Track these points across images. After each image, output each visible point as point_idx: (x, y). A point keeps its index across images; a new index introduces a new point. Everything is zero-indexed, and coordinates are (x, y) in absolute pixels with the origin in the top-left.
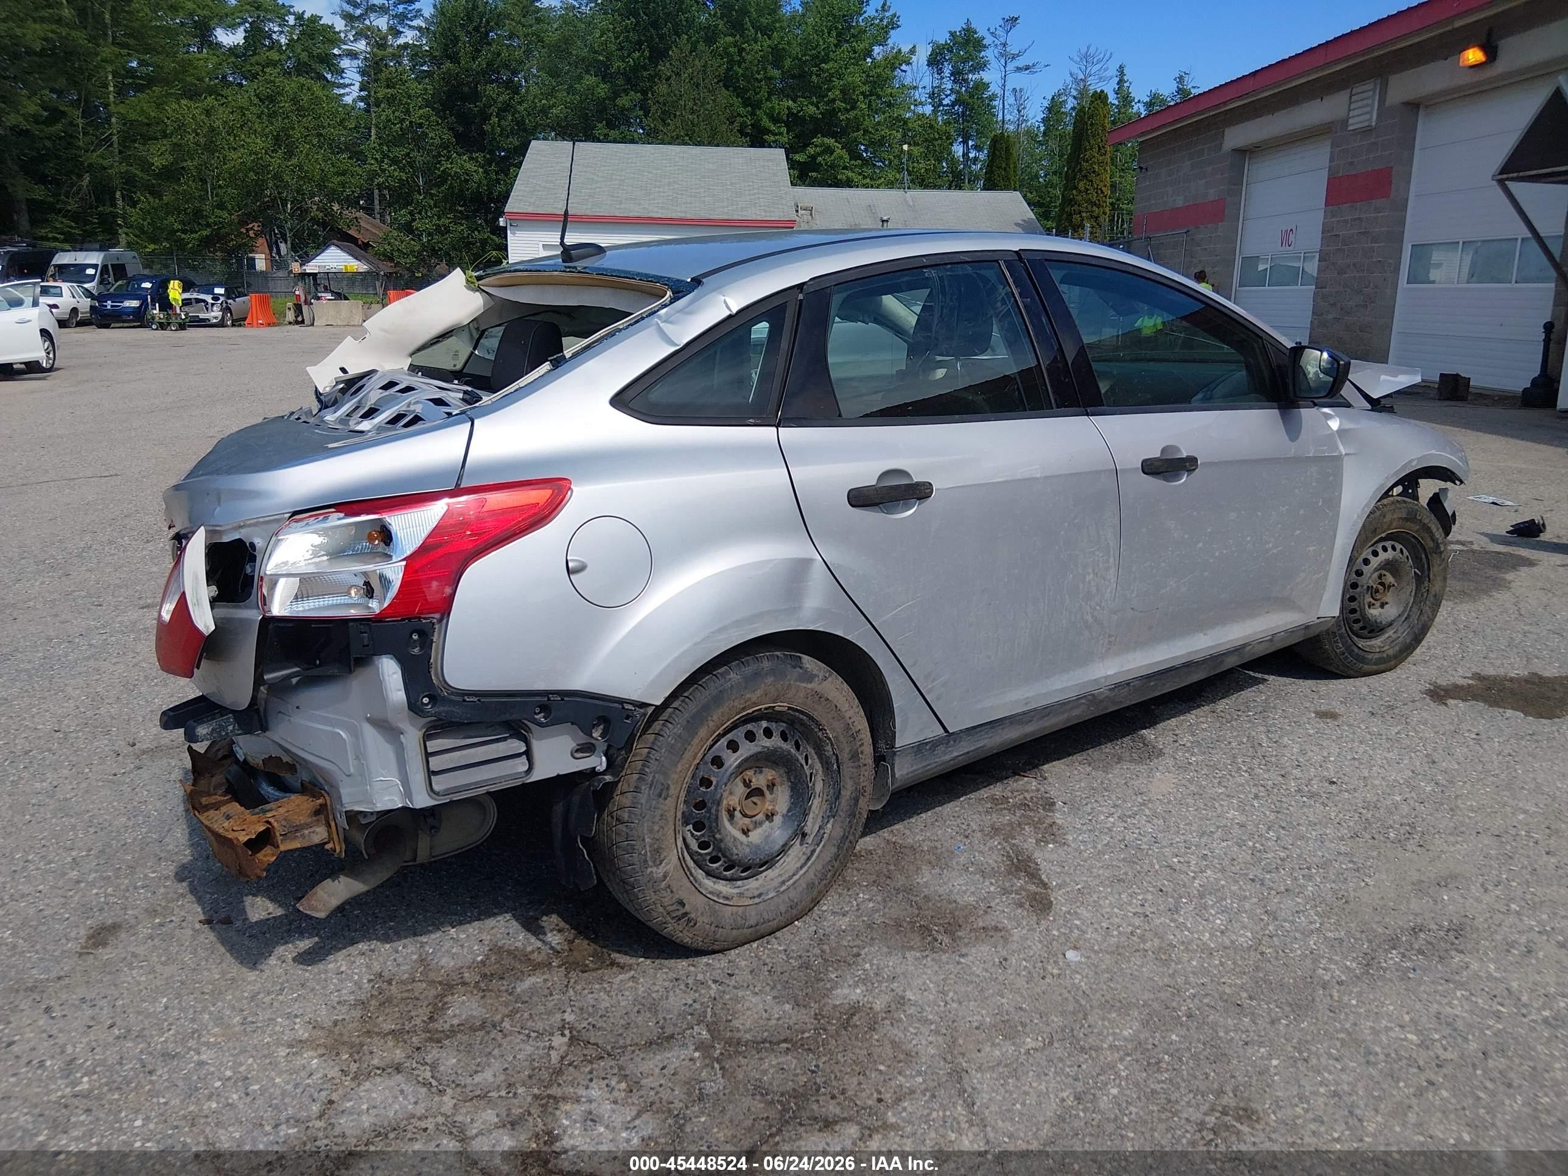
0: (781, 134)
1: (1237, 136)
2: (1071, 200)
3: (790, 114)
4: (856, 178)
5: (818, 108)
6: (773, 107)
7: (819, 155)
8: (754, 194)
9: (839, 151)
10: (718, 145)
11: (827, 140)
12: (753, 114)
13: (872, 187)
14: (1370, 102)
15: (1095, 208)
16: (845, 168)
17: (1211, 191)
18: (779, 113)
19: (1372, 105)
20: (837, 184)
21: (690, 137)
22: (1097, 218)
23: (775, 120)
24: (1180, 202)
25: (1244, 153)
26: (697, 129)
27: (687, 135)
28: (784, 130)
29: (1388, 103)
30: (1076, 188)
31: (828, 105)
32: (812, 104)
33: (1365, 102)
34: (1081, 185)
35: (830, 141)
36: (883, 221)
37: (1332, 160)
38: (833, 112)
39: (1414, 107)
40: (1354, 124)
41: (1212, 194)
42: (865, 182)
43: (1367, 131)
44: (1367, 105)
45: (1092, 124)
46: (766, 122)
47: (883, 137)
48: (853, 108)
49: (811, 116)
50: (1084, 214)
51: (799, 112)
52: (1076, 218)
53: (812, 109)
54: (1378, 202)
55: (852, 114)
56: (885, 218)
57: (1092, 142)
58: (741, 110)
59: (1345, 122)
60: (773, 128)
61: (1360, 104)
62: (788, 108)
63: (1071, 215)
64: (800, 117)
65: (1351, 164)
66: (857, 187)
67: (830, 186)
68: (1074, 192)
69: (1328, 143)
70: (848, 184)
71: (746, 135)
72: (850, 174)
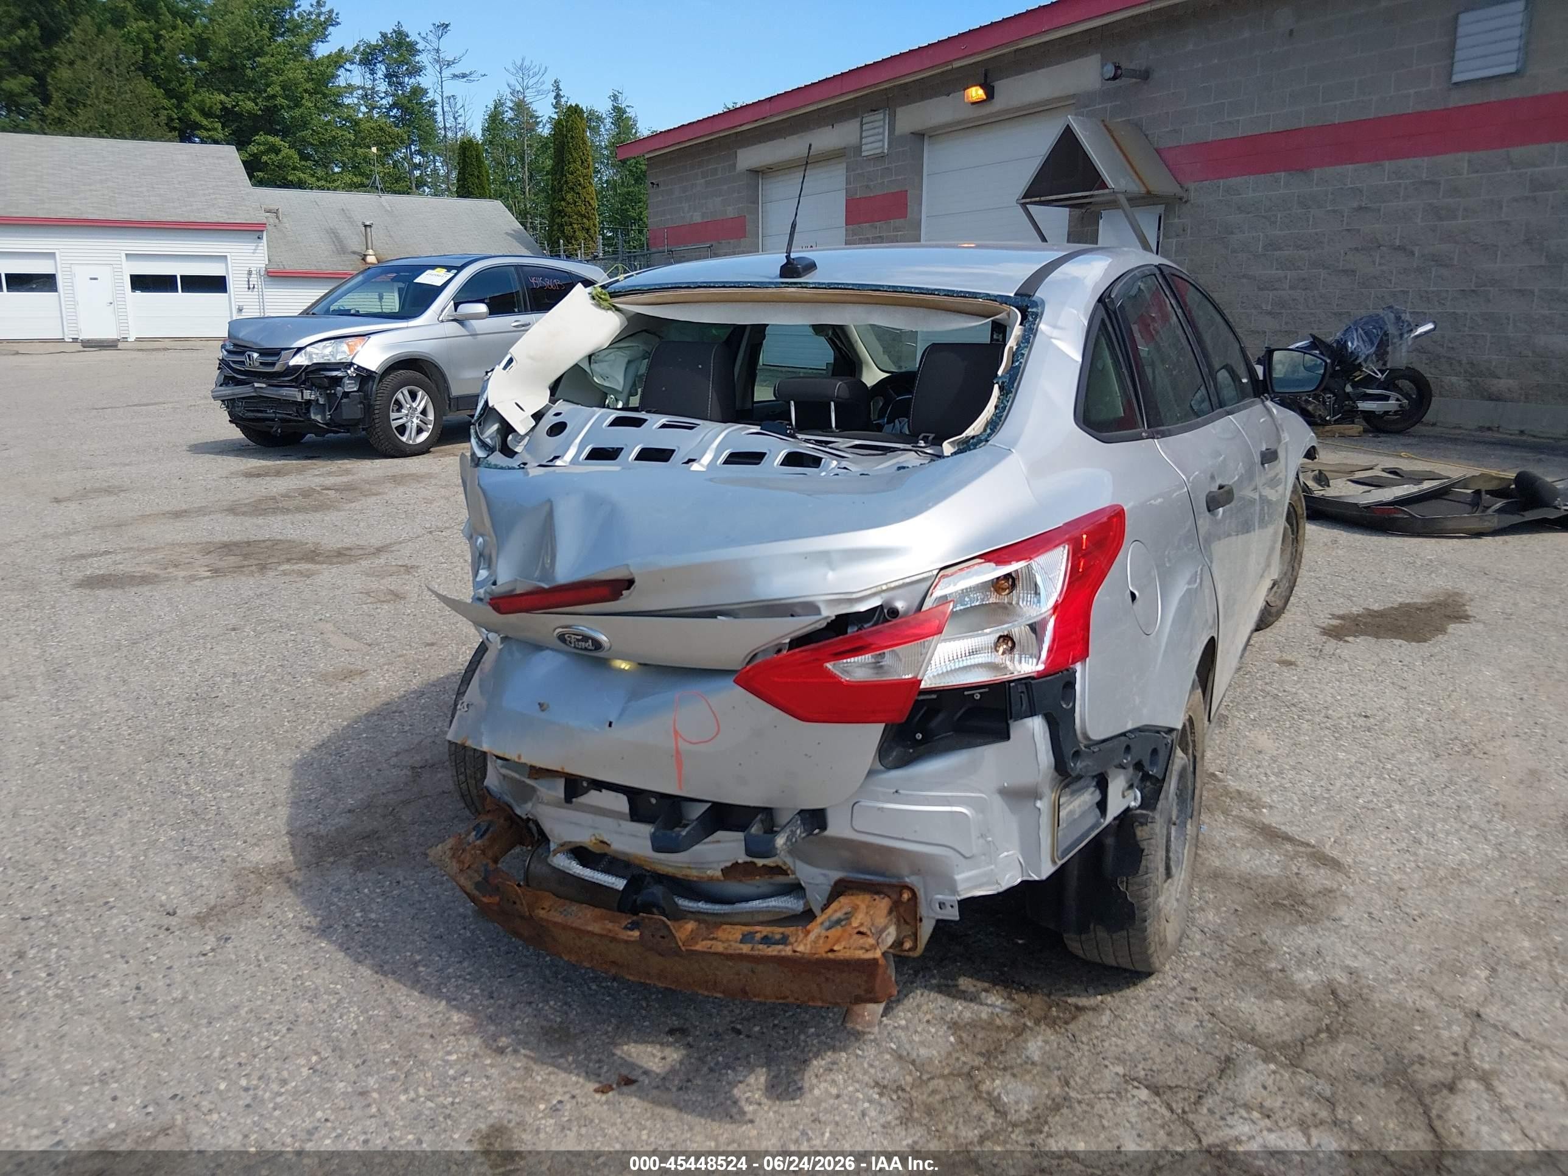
0: (215, 129)
1: (750, 157)
2: (560, 211)
3: (224, 108)
4: (311, 180)
5: (257, 105)
6: (203, 101)
7: (263, 153)
8: (210, 194)
9: (286, 151)
10: (143, 139)
11: (271, 139)
12: (179, 107)
13: (328, 189)
14: (881, 130)
15: (585, 220)
16: (294, 169)
17: (730, 208)
18: (211, 107)
19: (883, 133)
20: (287, 185)
21: (106, 128)
22: (588, 230)
23: (207, 114)
24: (697, 218)
25: (758, 173)
26: (115, 121)
27: (103, 127)
28: (219, 126)
29: (897, 132)
30: (564, 200)
31: (268, 101)
32: (249, 99)
33: (876, 131)
34: (569, 197)
35: (276, 140)
36: (366, 226)
37: (848, 182)
38: (276, 109)
39: (920, 136)
40: (868, 150)
41: (731, 212)
42: (320, 184)
43: (880, 158)
44: (878, 134)
45: (572, 137)
46: (196, 116)
47: (334, 138)
48: (298, 105)
49: (249, 112)
50: (575, 226)
51: (234, 106)
52: (568, 229)
53: (250, 105)
54: (898, 222)
55: (297, 112)
56: (368, 223)
57: (575, 155)
58: (166, 102)
59: (858, 149)
60: (205, 122)
61: (871, 132)
62: (221, 103)
63: (562, 225)
64: (236, 113)
65: (867, 187)
66: (311, 188)
67: (279, 187)
68: (563, 203)
69: (844, 165)
70: (300, 185)
71: (174, 129)
72: (302, 175)
